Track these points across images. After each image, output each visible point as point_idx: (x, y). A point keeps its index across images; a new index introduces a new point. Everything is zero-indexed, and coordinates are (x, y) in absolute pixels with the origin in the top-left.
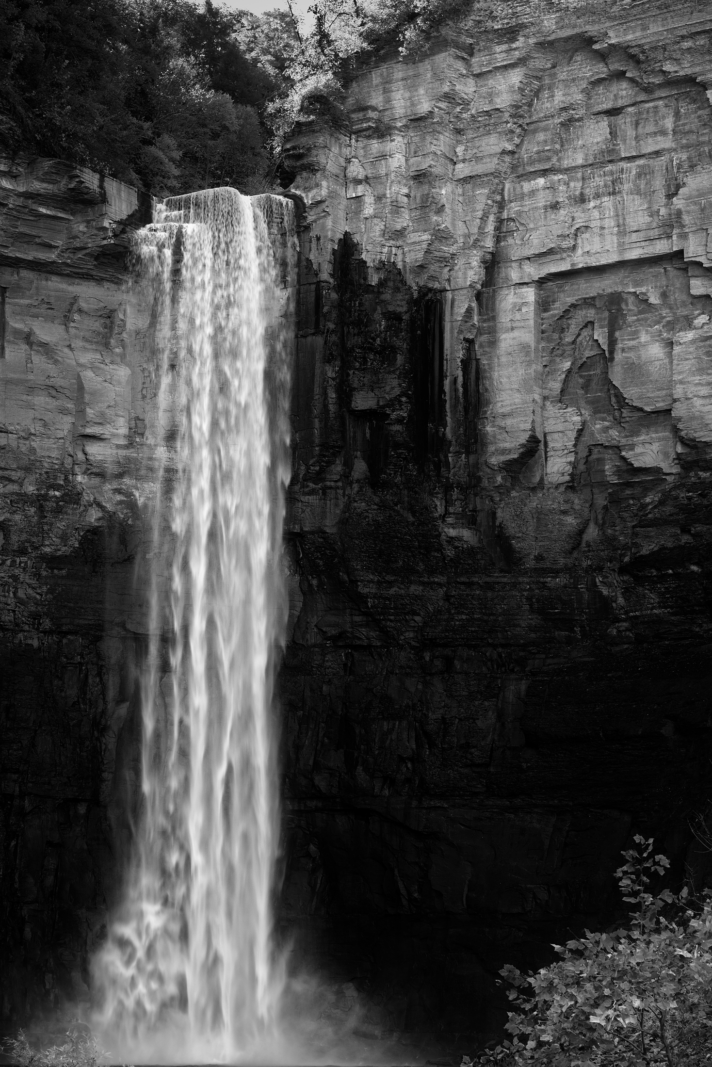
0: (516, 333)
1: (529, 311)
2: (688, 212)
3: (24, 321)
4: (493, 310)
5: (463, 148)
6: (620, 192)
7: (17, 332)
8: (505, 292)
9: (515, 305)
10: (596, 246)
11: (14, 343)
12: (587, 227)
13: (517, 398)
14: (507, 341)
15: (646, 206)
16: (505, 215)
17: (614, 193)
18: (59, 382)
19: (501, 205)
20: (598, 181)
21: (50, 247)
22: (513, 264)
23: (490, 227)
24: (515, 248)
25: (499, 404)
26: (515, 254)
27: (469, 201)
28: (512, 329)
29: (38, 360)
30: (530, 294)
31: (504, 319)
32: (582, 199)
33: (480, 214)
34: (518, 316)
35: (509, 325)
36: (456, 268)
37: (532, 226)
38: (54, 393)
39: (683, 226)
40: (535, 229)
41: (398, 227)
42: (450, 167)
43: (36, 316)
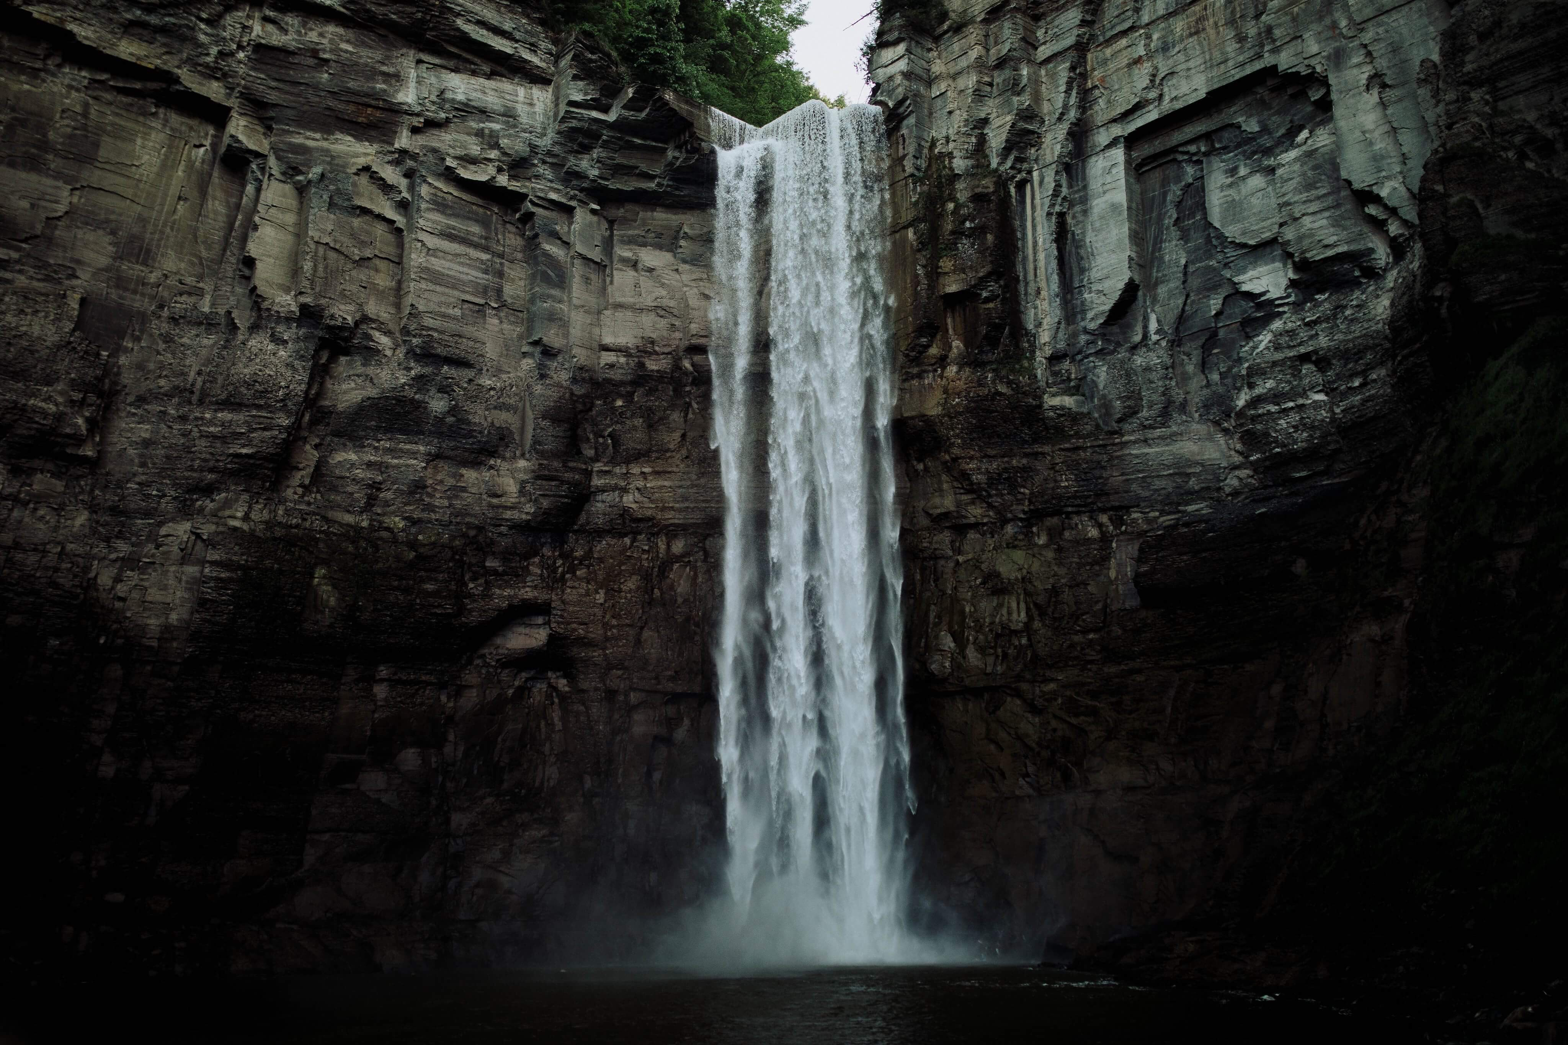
0: (1108, 196)
1: (1120, 171)
2: (1280, 25)
3: (631, 250)
4: (1084, 178)
5: (1043, 30)
6: (1204, 29)
7: (624, 260)
8: (1094, 159)
9: (1104, 168)
10: (1184, 88)
11: (621, 270)
12: (1172, 73)
13: (1114, 259)
14: (1098, 205)
15: (1233, 34)
16: (1089, 85)
17: (1197, 33)
18: (666, 302)
19: (1084, 76)
20: (1179, 25)
21: (652, 178)
22: (1101, 130)
23: (1073, 100)
24: (1101, 111)
25: (1095, 270)
26: (1100, 119)
27: (1053, 76)
28: (1104, 193)
29: (645, 282)
30: (1119, 154)
31: (1095, 185)
32: (1165, 48)
33: (1063, 88)
34: (1109, 179)
35: (1101, 190)
36: (1044, 146)
37: (1116, 87)
38: (662, 313)
39: (1274, 41)
40: (1119, 89)
41: (983, 116)
42: (1031, 51)
43: (644, 245)
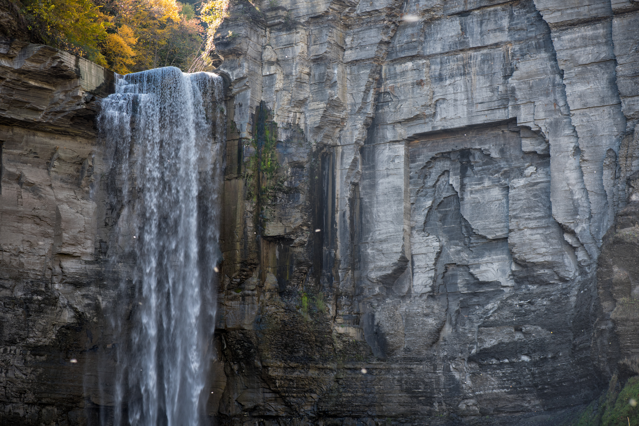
0: (390, 179)
1: (401, 162)
2: (520, 89)
3: (16, 166)
4: (373, 161)
5: (351, 39)
6: (469, 74)
7: (11, 175)
8: (382, 147)
9: (389, 157)
10: (451, 114)
11: (8, 183)
12: (444, 99)
13: (391, 228)
14: (384, 184)
15: (488, 84)
16: (382, 90)
17: (464, 74)
18: (42, 213)
19: (379, 82)
20: (452, 65)
21: (36, 110)
22: (389, 127)
23: (371, 99)
24: (390, 114)
25: (377, 233)
26: (390, 119)
27: (356, 79)
28: (388, 175)
29: (26, 195)
30: (401, 149)
31: (381, 168)
32: (440, 78)
33: (363, 88)
34: (392, 166)
35: (385, 172)
36: (345, 129)
37: (402, 98)
38: (38, 221)
39: (516, 100)
40: (405, 100)
41: (302, 98)
42: (341, 53)
43: (25, 163)
